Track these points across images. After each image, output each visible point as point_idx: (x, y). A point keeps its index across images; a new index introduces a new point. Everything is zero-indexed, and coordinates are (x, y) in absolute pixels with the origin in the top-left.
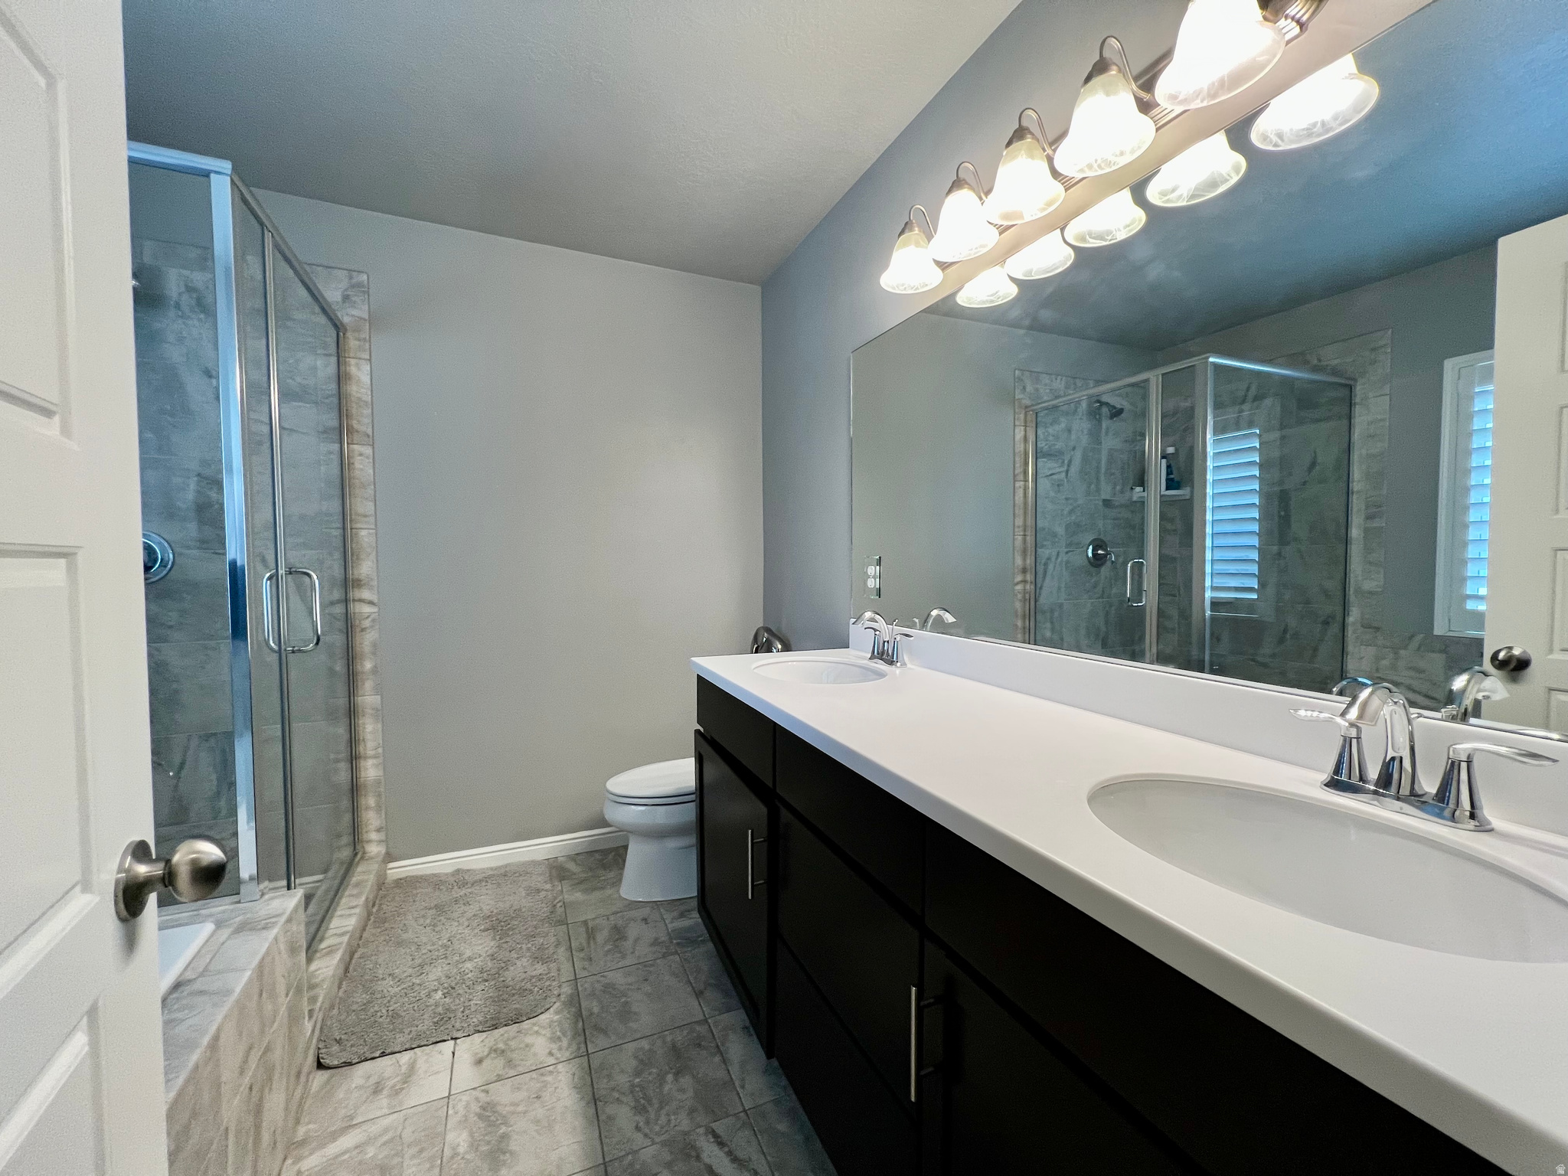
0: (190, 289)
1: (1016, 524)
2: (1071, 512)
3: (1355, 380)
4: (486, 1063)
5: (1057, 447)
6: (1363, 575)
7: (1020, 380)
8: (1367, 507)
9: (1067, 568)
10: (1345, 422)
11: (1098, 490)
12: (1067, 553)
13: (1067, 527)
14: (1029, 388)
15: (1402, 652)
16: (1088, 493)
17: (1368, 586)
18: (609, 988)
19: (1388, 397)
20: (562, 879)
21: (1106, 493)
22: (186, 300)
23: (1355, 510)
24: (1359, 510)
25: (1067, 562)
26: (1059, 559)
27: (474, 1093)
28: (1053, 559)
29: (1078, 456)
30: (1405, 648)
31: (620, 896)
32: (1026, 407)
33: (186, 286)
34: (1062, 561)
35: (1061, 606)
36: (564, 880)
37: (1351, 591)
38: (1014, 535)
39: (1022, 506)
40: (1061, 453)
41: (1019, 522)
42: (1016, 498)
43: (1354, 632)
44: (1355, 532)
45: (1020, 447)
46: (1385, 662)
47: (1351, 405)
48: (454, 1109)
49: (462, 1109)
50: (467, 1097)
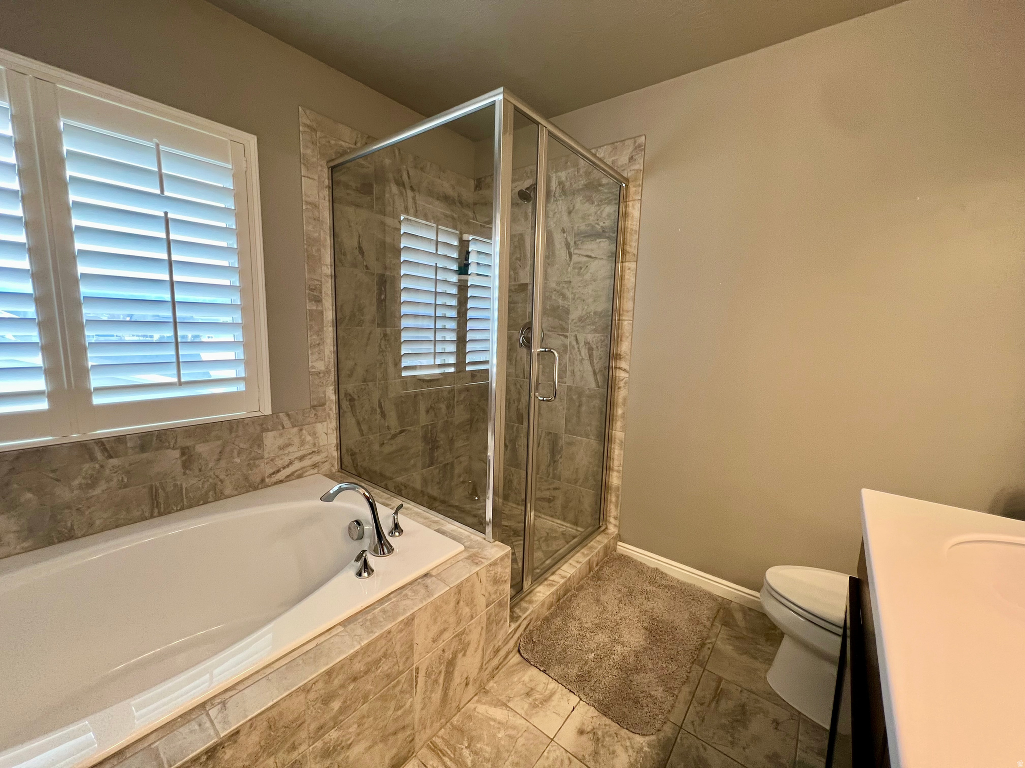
4: (584, 738)
18: (701, 763)
20: (725, 624)
27: (565, 754)
31: (765, 678)
36: (725, 626)
48: (548, 753)
49: (551, 758)
50: (559, 753)
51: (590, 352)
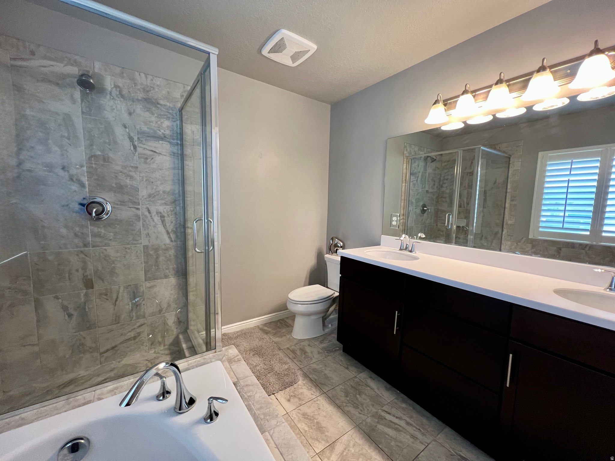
0: (116, 87)
1: (402, 199)
2: (417, 194)
3: (511, 156)
4: (292, 400)
5: (415, 171)
6: (509, 220)
7: (406, 146)
8: (511, 198)
9: (415, 214)
10: (507, 169)
11: (425, 187)
12: (415, 209)
13: (416, 200)
14: (408, 150)
15: (519, 243)
16: (422, 188)
17: (510, 222)
18: (314, 370)
19: (520, 162)
20: (267, 333)
21: (427, 189)
22: (115, 92)
23: (507, 199)
24: (509, 198)
25: (415, 212)
26: (413, 211)
27: (295, 410)
28: (411, 211)
29: (420, 174)
30: (520, 242)
32: (407, 157)
33: (115, 85)
34: (414, 212)
35: (413, 227)
37: (505, 224)
38: (401, 202)
39: (404, 192)
40: (416, 173)
41: (403, 198)
42: (403, 189)
43: (505, 237)
44: (507, 205)
45: (405, 171)
46: (513, 247)
47: (509, 164)
48: (292, 417)
49: (296, 416)
50: (294, 412)
51: (163, 219)
